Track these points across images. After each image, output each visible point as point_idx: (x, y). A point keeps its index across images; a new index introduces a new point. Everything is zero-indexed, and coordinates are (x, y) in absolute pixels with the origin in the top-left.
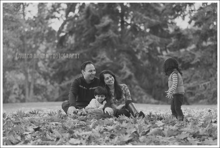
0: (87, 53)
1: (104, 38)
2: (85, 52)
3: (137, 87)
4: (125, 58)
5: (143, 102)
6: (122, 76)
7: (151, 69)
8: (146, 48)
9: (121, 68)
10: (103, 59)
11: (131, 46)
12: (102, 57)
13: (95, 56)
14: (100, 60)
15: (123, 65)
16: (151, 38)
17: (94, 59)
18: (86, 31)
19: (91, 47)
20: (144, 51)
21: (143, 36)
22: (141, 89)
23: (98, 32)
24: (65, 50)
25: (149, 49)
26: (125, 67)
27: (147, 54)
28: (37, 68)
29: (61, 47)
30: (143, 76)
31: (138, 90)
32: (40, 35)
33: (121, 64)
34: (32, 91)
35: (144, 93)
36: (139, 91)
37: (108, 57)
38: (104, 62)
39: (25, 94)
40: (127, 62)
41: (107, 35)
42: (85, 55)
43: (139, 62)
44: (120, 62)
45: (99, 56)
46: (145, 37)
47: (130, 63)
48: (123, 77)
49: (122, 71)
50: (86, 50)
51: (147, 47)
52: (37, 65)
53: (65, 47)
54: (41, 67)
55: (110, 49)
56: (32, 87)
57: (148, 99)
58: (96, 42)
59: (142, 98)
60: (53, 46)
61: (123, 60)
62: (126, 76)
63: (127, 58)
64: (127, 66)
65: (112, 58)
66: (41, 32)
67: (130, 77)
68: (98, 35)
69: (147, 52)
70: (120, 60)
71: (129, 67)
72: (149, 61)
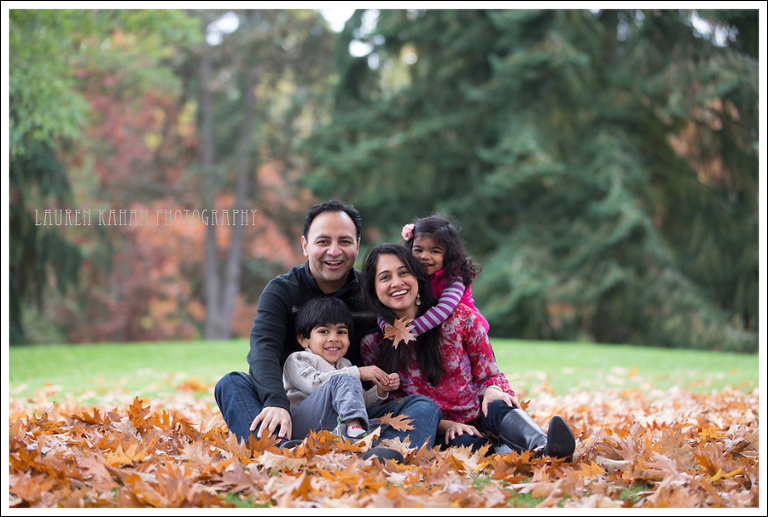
0: (460, 131)
1: (526, 67)
2: (450, 128)
3: (669, 275)
4: (618, 154)
5: (694, 339)
6: (604, 227)
7: (733, 197)
8: (713, 111)
9: (600, 194)
10: (523, 157)
11: (646, 102)
12: (517, 149)
13: (491, 141)
14: (510, 160)
15: (609, 182)
16: (730, 67)
17: (486, 154)
18: (456, 36)
19: (474, 104)
20: (701, 124)
21: (696, 59)
22: (685, 283)
23: (502, 42)
24: (366, 115)
25: (723, 115)
26: (617, 190)
27: (716, 133)
28: (253, 189)
29: (352, 103)
30: (698, 228)
31: (673, 287)
32: (264, 53)
33: (600, 180)
34: (232, 288)
35: (697, 301)
36: (677, 295)
37: (543, 146)
38: (527, 169)
39: (204, 302)
40: (627, 169)
41: (538, 55)
42: (452, 138)
43: (682, 167)
44: (597, 171)
45: (506, 143)
46: (702, 64)
47: (640, 173)
48: (609, 233)
49: (603, 208)
50: (455, 119)
51: (717, 105)
52: (252, 178)
53: (367, 103)
54: (272, 189)
55: (557, 116)
56: (233, 270)
57: (713, 328)
58: (496, 83)
59: (687, 323)
60: (320, 101)
61: (610, 161)
62: (622, 230)
63: (626, 150)
64: (626, 185)
65: (563, 152)
66: (269, 40)
67: (637, 234)
68: (503, 54)
69: (717, 125)
70: (599, 161)
71: (635, 190)
72: (726, 164)
